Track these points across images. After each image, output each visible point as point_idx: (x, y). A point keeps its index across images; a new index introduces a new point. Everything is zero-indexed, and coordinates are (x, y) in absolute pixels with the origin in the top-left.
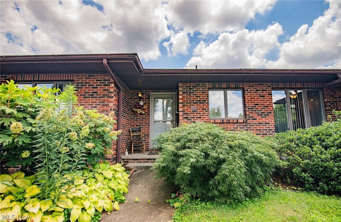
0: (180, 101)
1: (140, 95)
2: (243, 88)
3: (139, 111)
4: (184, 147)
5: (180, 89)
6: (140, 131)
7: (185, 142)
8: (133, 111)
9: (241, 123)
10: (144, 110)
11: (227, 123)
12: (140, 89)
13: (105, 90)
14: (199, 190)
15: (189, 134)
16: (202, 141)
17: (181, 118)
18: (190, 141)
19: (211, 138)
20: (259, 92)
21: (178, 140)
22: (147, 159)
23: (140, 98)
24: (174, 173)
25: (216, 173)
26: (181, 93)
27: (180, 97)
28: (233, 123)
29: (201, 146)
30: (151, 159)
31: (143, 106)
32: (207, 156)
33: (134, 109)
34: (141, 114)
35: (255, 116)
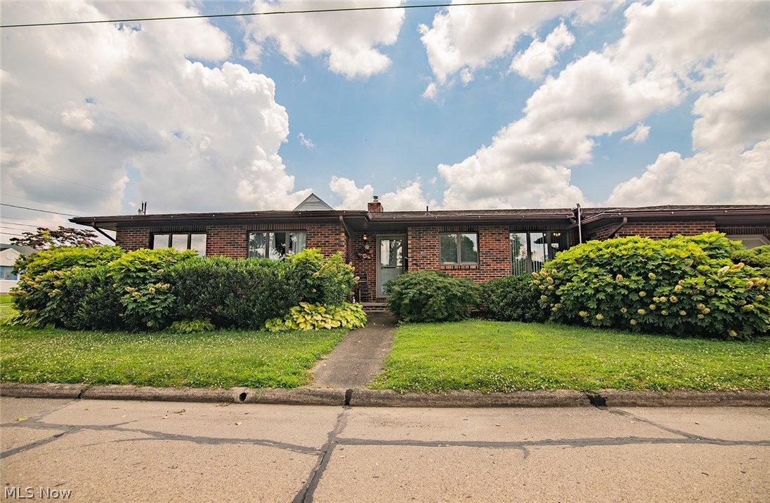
0: (410, 246)
1: (365, 238)
2: (478, 232)
3: (365, 256)
4: (406, 288)
5: (409, 233)
6: (366, 278)
7: (408, 285)
8: (357, 256)
9: (474, 269)
10: (370, 254)
11: (458, 269)
12: (366, 232)
13: (337, 239)
14: (416, 316)
15: (411, 279)
16: (419, 284)
17: (410, 264)
18: (411, 284)
19: (425, 282)
20: (494, 236)
21: (403, 284)
22: (376, 307)
23: (365, 241)
24: (399, 306)
25: (426, 304)
26: (410, 237)
27: (409, 242)
28: (465, 269)
29: (418, 287)
30: (379, 307)
31: (368, 251)
32: (421, 293)
33: (359, 254)
34: (366, 259)
35: (490, 262)
